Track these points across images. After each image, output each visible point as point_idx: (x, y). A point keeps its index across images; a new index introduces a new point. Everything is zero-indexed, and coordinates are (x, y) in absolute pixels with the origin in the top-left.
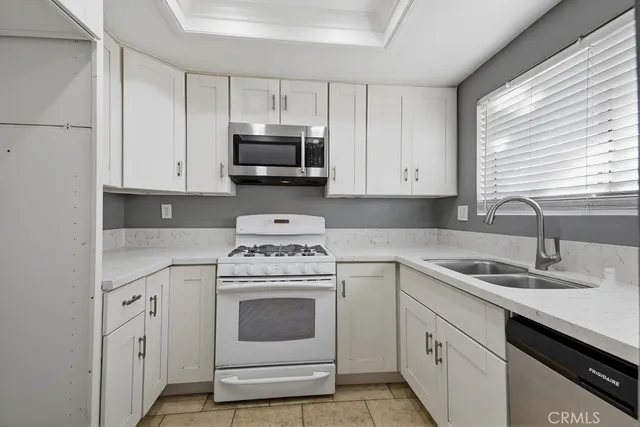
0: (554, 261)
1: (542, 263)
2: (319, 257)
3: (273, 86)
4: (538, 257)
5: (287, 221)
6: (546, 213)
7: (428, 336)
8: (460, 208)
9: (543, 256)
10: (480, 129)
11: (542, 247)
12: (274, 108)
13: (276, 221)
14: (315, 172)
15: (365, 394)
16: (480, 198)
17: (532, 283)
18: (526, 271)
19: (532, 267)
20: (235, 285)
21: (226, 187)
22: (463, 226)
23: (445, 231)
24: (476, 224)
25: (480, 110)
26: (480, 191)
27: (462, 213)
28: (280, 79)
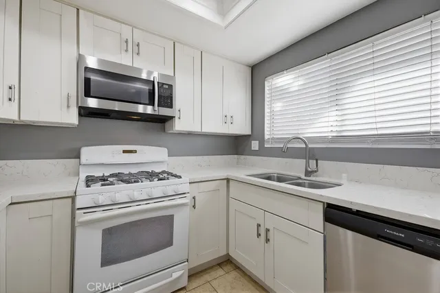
0: (316, 172)
1: (308, 173)
2: (173, 180)
3: (126, 31)
4: (306, 170)
5: (135, 152)
6: (310, 146)
7: (259, 225)
8: (253, 142)
9: (309, 169)
10: (267, 96)
11: (307, 165)
12: (127, 51)
13: (125, 152)
14: (165, 112)
15: (207, 277)
16: (267, 137)
17: (307, 185)
18: (300, 178)
19: (303, 176)
20: (99, 214)
21: (72, 118)
22: (255, 153)
23: (242, 157)
24: (264, 152)
25: (266, 84)
26: (266, 133)
27: (255, 145)
28: (134, 27)
